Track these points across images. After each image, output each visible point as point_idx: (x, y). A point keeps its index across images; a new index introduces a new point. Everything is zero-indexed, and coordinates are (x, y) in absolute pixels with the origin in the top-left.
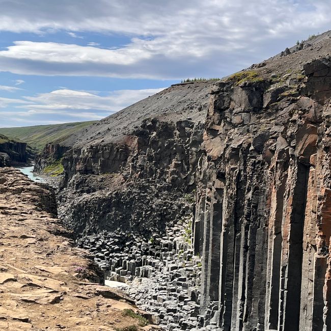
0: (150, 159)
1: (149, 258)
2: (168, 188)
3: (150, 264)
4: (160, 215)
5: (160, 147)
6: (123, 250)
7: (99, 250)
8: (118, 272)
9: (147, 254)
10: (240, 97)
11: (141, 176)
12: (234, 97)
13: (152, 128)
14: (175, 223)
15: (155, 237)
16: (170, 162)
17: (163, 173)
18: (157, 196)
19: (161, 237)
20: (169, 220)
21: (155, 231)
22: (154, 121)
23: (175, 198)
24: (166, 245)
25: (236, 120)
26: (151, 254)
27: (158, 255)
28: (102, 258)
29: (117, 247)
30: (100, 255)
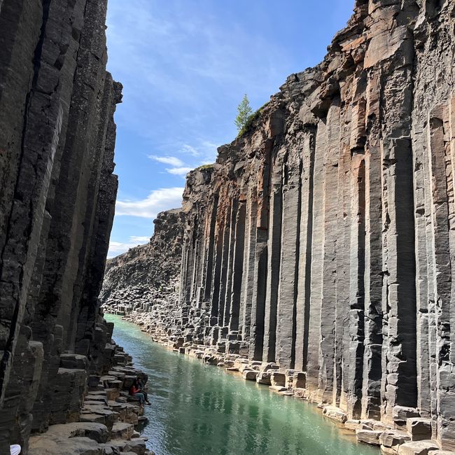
0: (162, 237)
1: (158, 300)
2: (173, 255)
3: (159, 303)
4: (166, 272)
5: (169, 229)
6: (141, 297)
7: (126, 298)
8: (138, 311)
9: (157, 298)
10: (199, 176)
11: (156, 249)
12: (197, 177)
13: (164, 218)
14: (176, 276)
15: (163, 287)
16: (175, 238)
17: (170, 246)
18: (165, 260)
19: (167, 286)
20: (172, 275)
21: (163, 283)
22: (166, 213)
23: (177, 261)
24: (169, 290)
25: (197, 189)
26: (160, 297)
27: (164, 297)
28: (128, 303)
29: (138, 296)
30: (126, 301)
